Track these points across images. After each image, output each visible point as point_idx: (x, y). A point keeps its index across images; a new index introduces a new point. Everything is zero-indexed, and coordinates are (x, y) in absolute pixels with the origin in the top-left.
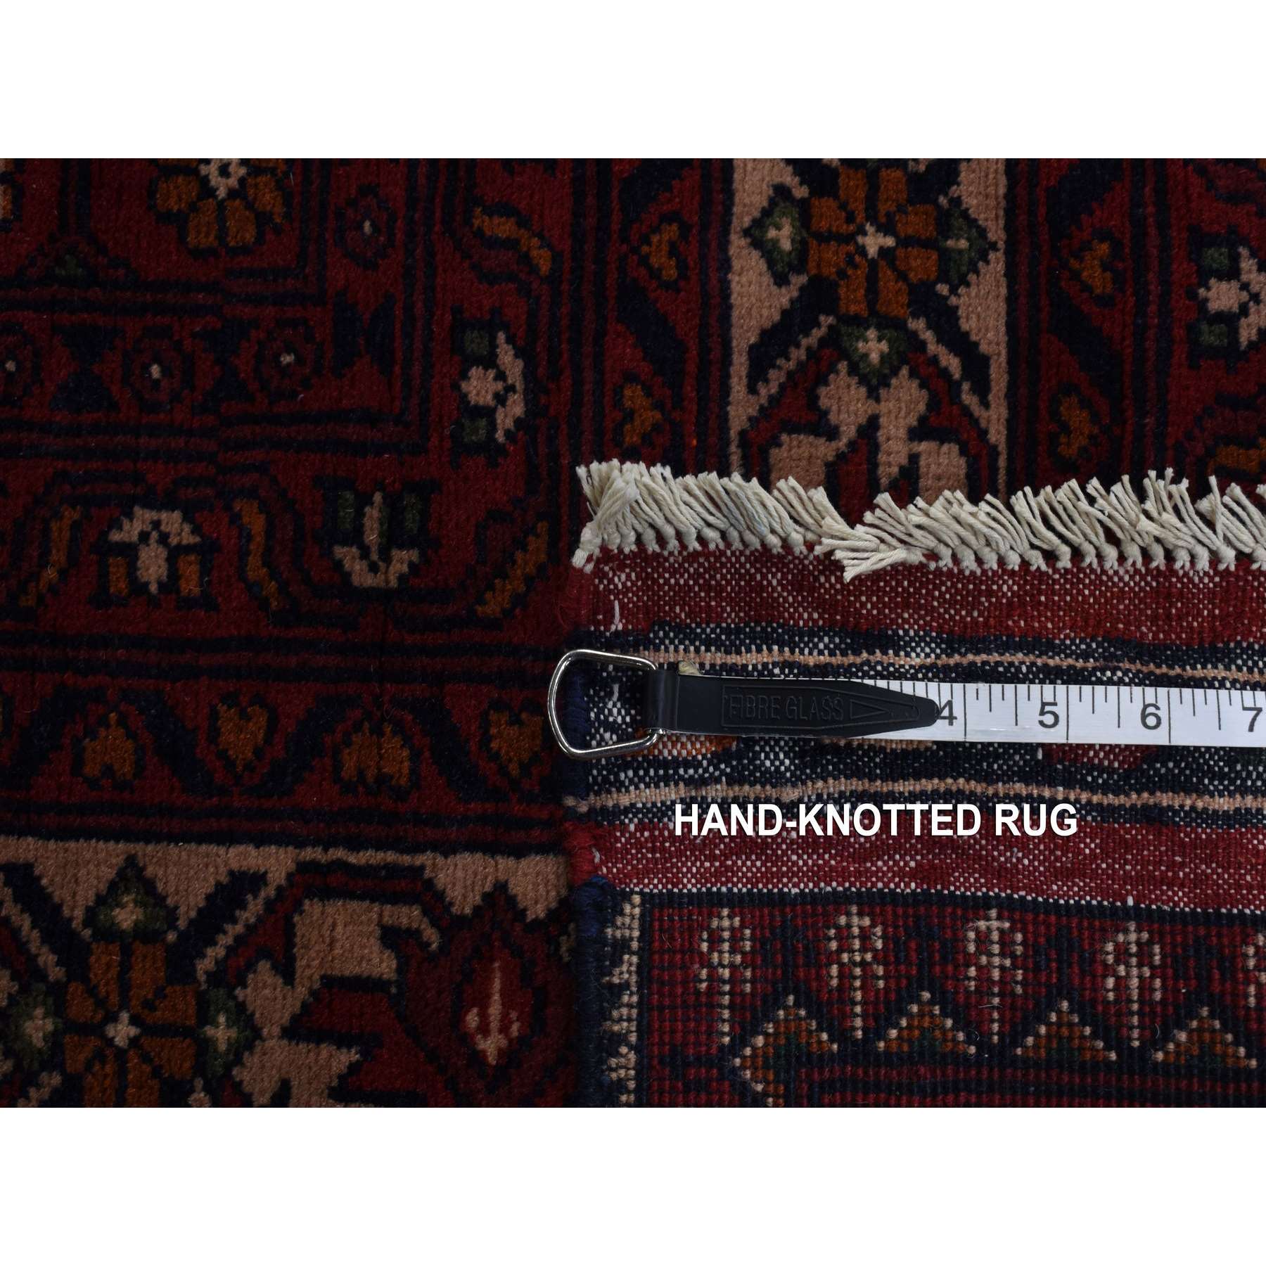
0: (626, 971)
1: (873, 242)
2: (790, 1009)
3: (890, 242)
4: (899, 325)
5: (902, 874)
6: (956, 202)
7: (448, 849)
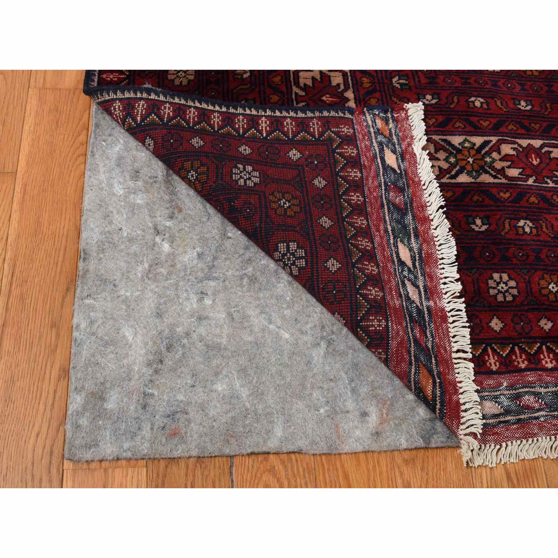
0: (341, 114)
1: (471, 160)
2: (339, 140)
3: (471, 162)
4: (457, 164)
5: (364, 161)
6: (482, 174)
7: (354, 92)
